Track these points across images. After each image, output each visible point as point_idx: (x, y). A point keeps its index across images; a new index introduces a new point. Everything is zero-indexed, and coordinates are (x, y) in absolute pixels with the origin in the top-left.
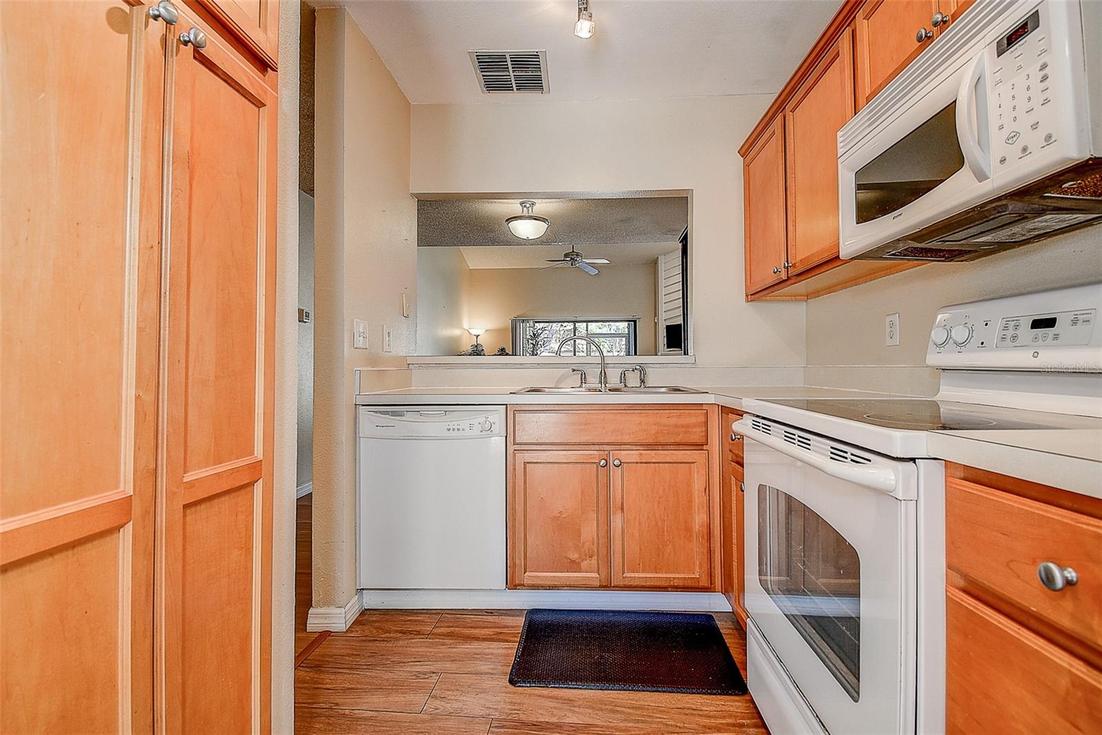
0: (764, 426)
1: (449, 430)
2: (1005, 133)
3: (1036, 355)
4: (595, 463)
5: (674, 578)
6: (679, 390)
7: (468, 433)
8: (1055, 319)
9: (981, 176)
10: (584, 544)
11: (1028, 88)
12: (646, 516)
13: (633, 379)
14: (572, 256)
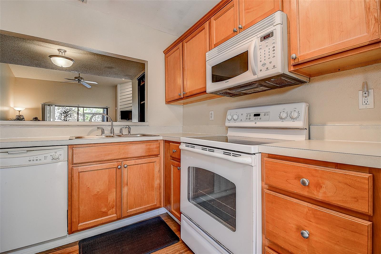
0: (191, 146)
1: (30, 161)
2: (262, 63)
3: (256, 123)
4: (115, 167)
5: (147, 207)
6: (145, 135)
7: (43, 161)
8: (260, 114)
9: (254, 74)
10: (109, 203)
11: (269, 52)
12: (137, 186)
13: (125, 132)
14: (79, 79)
